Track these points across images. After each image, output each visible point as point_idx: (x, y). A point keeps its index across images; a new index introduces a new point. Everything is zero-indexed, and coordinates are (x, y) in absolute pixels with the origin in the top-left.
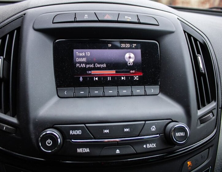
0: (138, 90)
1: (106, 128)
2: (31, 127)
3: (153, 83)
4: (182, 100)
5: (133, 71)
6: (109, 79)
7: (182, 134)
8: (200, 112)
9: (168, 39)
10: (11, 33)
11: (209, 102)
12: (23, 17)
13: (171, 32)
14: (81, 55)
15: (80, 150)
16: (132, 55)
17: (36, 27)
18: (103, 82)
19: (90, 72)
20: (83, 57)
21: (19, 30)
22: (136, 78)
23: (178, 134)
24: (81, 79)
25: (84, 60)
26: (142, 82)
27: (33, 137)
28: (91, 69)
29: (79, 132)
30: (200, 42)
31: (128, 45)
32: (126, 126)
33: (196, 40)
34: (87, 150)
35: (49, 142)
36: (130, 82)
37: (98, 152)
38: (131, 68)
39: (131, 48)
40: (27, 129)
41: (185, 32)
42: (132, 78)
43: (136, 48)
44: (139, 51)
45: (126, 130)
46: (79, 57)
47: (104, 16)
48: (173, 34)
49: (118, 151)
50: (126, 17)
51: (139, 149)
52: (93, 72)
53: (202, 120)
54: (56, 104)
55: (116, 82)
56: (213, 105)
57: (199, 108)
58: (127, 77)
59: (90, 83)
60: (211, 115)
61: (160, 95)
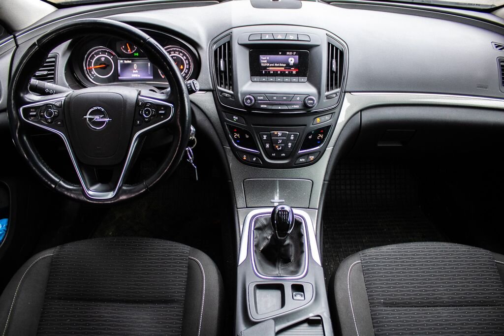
0: (295, 79)
1: (274, 96)
2: (239, 95)
3: (304, 75)
4: (318, 86)
5: (293, 69)
6: (279, 72)
7: (312, 102)
8: (327, 93)
9: (315, 50)
10: (224, 45)
11: (337, 88)
12: (230, 35)
13: (319, 45)
14: (264, 58)
15: (262, 106)
16: (293, 59)
17: (239, 43)
18: (275, 74)
19: (268, 68)
20: (265, 60)
21: (229, 43)
22: (294, 72)
23: (309, 102)
24: (264, 72)
25: (266, 61)
26: (297, 75)
27: (240, 99)
28: (269, 67)
29: (262, 98)
30: (340, 50)
31: (291, 53)
32: (285, 96)
33: (337, 49)
34: (265, 106)
35: (249, 101)
36: (291, 75)
37: (270, 107)
38: (292, 66)
39: (293, 55)
40: (238, 96)
41: (329, 44)
42: (292, 72)
43: (296, 55)
44: (297, 57)
45: (284, 98)
46: (263, 60)
47: (278, 36)
48: (318, 47)
49: (280, 108)
50: (291, 36)
51: (290, 107)
52: (270, 68)
53: (328, 97)
54: (250, 85)
55: (283, 74)
56: (338, 90)
57: (328, 90)
58: (289, 72)
59: (268, 74)
60: (334, 95)
61: (307, 84)
